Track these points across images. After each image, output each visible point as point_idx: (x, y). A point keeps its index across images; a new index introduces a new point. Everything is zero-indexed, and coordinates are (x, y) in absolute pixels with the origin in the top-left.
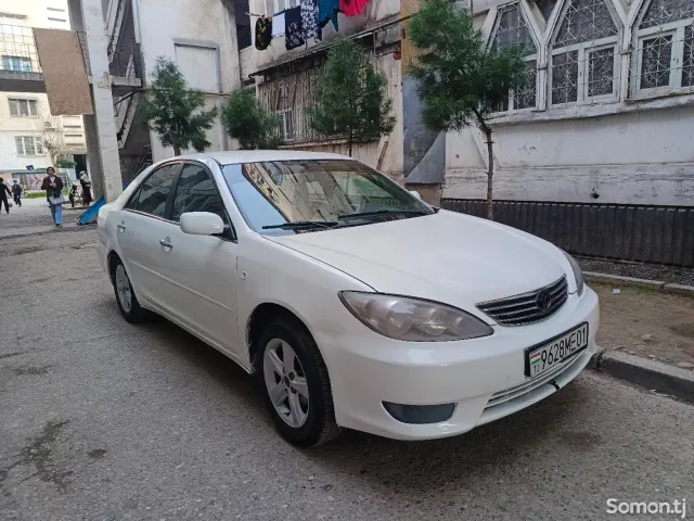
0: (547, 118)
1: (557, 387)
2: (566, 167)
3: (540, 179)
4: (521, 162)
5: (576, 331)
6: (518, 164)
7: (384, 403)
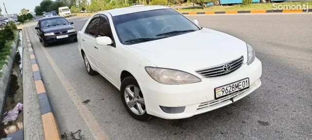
1: (233, 101)
5: (242, 81)
7: (160, 106)
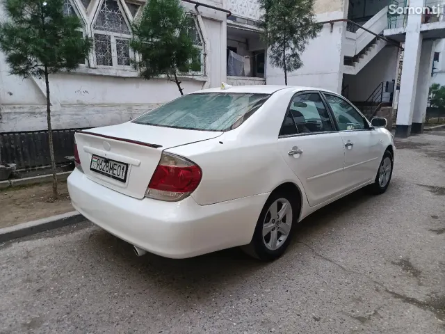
0: (98, 73)
2: (112, 105)
3: (98, 112)
4: (78, 101)
6: (76, 102)
